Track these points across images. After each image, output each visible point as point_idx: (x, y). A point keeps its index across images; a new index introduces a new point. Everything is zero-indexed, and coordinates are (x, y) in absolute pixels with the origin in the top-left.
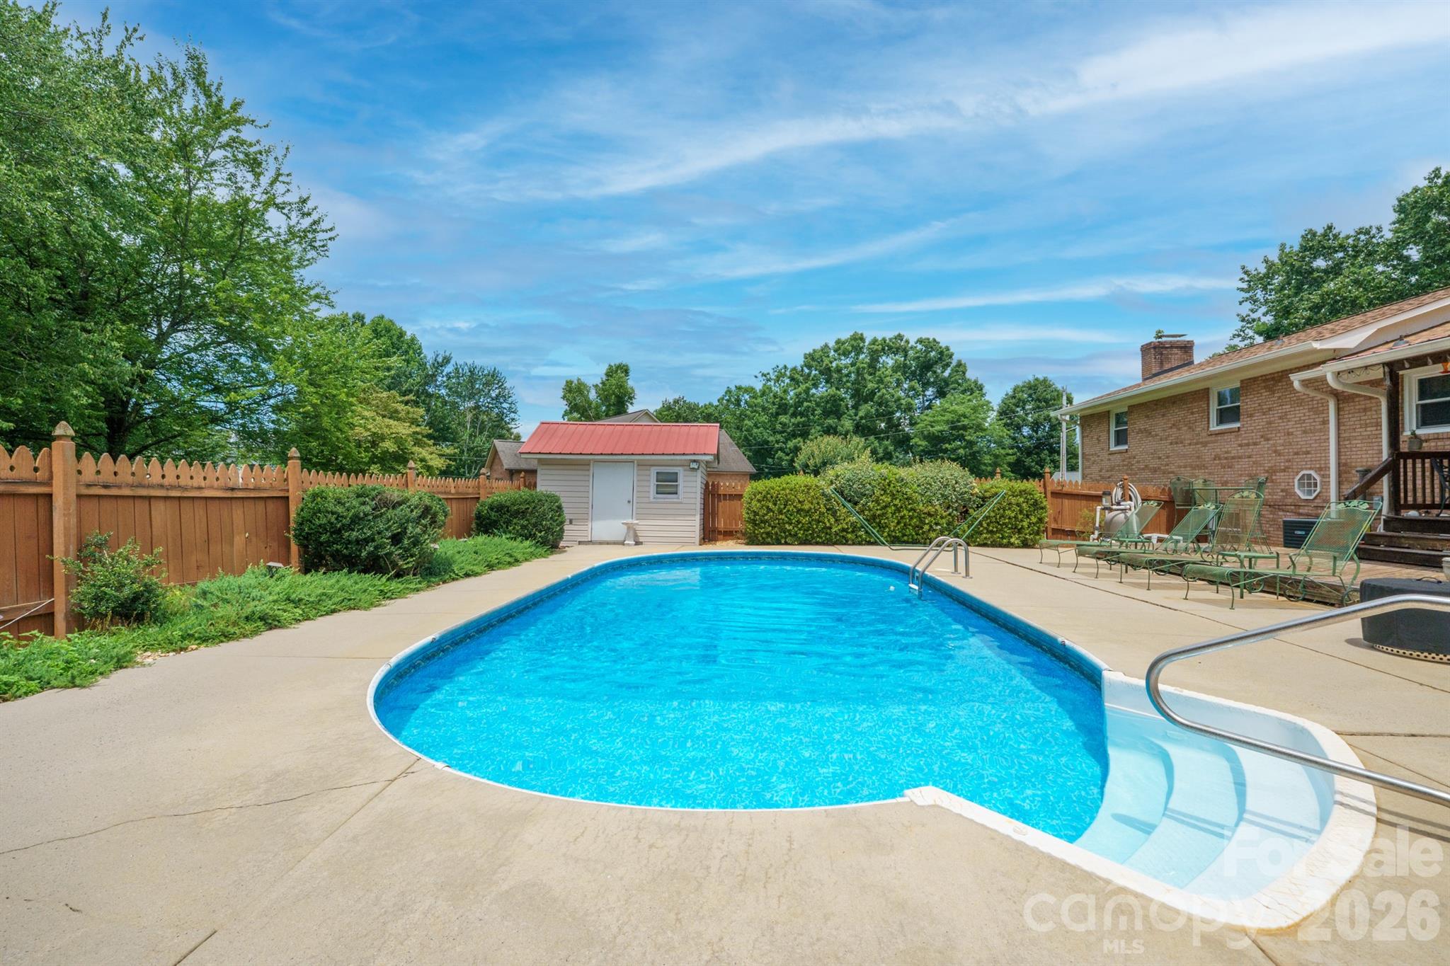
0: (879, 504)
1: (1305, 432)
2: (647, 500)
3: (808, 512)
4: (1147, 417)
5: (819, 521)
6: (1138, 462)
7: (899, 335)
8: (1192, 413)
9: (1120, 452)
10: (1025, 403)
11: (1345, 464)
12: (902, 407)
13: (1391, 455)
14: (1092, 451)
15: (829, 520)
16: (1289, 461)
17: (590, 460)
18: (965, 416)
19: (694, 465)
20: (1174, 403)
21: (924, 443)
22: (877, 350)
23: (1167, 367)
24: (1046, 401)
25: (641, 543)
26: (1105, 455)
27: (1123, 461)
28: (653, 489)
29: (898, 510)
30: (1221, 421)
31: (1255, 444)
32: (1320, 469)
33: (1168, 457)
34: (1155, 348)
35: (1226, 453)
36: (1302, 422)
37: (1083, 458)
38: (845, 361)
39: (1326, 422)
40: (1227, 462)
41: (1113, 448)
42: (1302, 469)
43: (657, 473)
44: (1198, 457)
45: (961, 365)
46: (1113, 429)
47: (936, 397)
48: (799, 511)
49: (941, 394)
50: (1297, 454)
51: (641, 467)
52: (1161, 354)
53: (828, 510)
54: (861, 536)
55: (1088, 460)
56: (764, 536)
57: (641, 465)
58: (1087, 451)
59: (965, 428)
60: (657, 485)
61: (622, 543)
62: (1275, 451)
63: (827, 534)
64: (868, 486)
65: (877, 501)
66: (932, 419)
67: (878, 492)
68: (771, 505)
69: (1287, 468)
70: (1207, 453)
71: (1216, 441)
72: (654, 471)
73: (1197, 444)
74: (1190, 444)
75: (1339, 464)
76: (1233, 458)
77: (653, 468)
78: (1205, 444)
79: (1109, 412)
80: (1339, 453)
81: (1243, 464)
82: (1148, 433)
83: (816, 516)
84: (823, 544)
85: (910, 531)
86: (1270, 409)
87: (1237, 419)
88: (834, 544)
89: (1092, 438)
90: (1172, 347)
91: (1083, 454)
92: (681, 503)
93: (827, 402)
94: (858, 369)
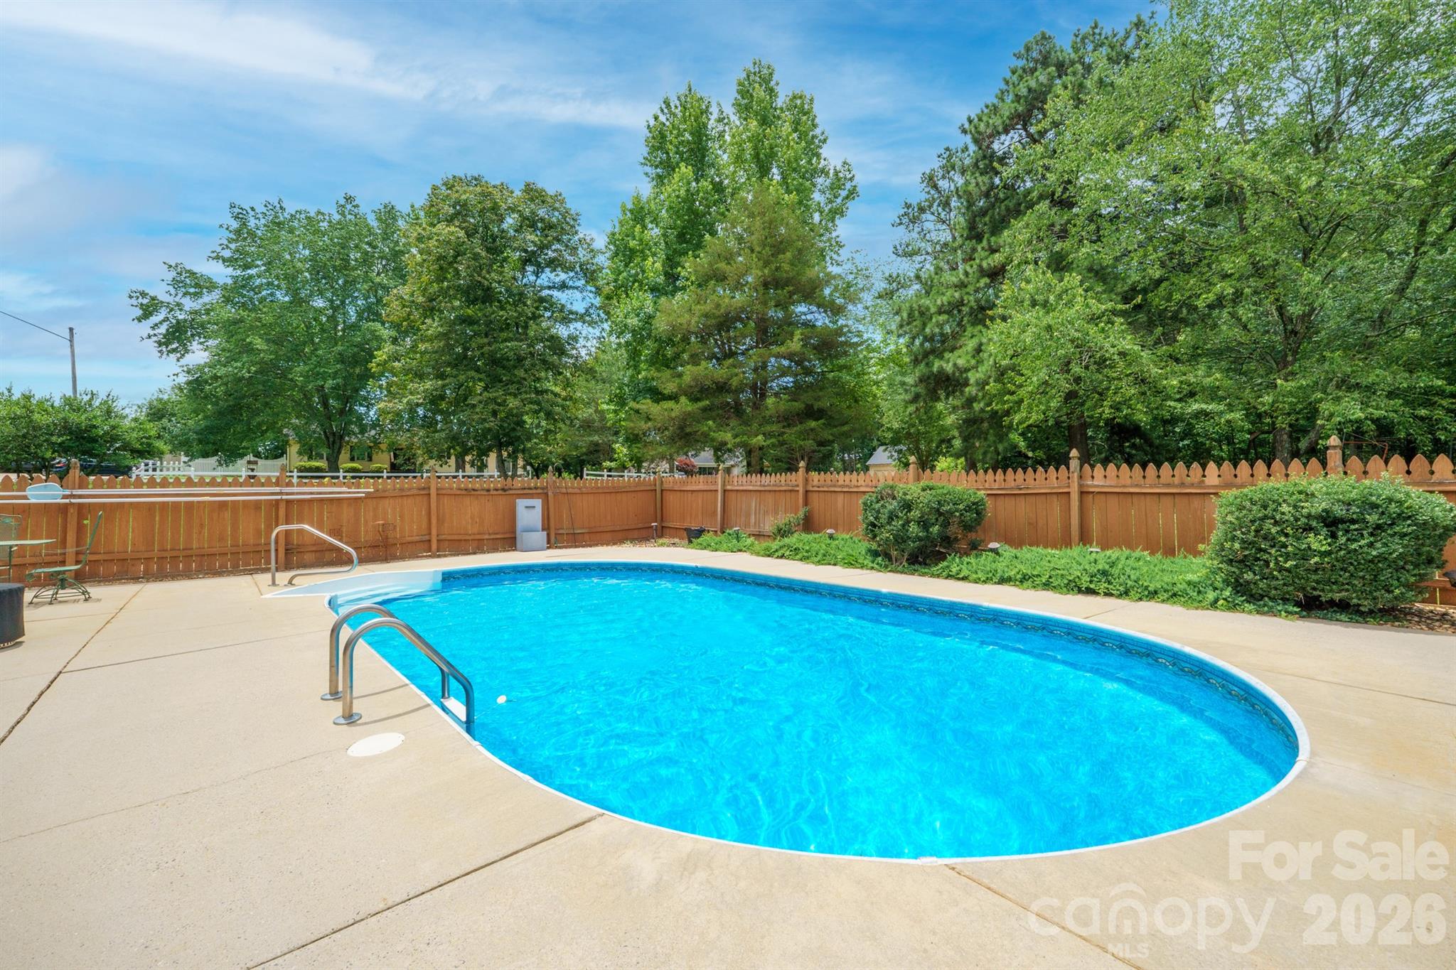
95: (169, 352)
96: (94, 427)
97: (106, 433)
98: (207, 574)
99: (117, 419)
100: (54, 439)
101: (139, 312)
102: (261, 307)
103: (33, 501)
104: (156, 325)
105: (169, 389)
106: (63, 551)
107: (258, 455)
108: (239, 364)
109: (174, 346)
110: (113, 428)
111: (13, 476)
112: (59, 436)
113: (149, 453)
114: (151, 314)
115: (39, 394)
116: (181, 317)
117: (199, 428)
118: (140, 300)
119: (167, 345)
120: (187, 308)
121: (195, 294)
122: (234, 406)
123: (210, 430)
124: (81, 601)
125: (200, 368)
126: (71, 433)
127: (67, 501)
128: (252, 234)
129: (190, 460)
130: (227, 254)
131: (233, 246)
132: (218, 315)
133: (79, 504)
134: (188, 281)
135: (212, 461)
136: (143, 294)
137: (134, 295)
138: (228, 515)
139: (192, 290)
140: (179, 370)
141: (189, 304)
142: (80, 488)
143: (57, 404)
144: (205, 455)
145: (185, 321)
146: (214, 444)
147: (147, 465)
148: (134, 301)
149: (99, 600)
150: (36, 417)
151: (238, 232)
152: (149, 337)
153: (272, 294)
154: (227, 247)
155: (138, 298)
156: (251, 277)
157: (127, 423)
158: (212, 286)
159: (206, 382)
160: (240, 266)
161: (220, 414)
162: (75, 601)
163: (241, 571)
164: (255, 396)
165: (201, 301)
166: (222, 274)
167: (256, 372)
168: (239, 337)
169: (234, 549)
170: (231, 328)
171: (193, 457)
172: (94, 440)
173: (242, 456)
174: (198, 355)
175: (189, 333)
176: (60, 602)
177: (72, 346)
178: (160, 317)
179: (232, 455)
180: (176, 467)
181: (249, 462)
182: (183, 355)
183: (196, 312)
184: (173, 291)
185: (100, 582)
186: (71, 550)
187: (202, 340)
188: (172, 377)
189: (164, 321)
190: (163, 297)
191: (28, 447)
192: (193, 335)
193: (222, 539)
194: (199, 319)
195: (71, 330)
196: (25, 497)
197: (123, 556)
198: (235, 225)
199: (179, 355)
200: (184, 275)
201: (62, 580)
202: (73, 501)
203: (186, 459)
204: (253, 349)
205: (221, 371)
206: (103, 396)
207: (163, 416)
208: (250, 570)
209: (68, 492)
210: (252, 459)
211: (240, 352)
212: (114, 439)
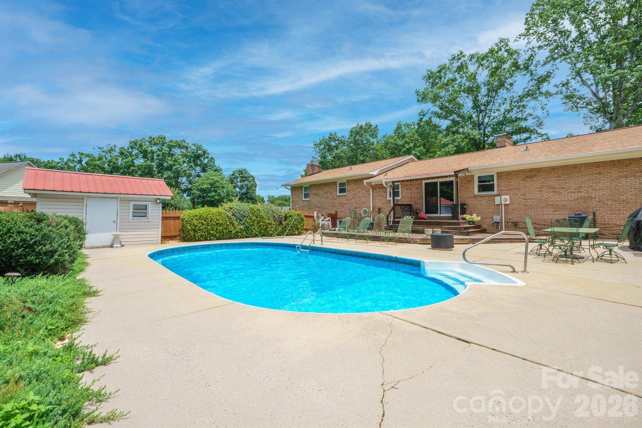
0: (251, 220)
1: (364, 197)
2: (127, 221)
3: (221, 225)
4: (316, 189)
5: (226, 229)
6: (313, 204)
7: (184, 140)
8: (332, 189)
9: (307, 201)
10: (238, 177)
11: (374, 207)
12: (187, 174)
13: (393, 205)
14: (296, 200)
15: (231, 228)
16: (360, 205)
17: (84, 196)
18: (218, 182)
19: (158, 201)
20: (326, 185)
21: (199, 193)
22: (173, 145)
23: (314, 172)
24: (246, 178)
25: (124, 246)
26: (301, 201)
27: (308, 204)
28: (131, 214)
29: (259, 222)
30: (340, 192)
31: (351, 200)
32: (368, 208)
33: (324, 203)
34: (311, 165)
35: (342, 202)
36: (363, 194)
37: (292, 202)
38: (155, 148)
39: (369, 195)
40: (343, 205)
41: (304, 199)
42: (363, 208)
43: (134, 205)
44: (334, 203)
45: (213, 158)
46: (304, 192)
47: (201, 172)
48: (217, 224)
49: (204, 170)
50: (362, 203)
51: (122, 202)
52: (313, 168)
53: (230, 223)
54: (244, 234)
55: (294, 203)
56: (200, 237)
57: (122, 200)
58: (294, 200)
59: (218, 187)
60: (133, 212)
61: (112, 246)
62: (356, 202)
63: (229, 234)
64: (246, 213)
65: (251, 219)
66: (202, 182)
67: (251, 215)
68: (203, 222)
69: (359, 207)
70: (337, 202)
71: (339, 199)
72: (132, 204)
73: (333, 199)
74: (331, 199)
75: (373, 207)
76: (344, 204)
77: (131, 202)
78: (336, 199)
79: (302, 186)
80: (373, 204)
81: (348, 206)
82: (317, 195)
83: (225, 226)
84: (227, 239)
85: (262, 231)
86: (355, 190)
87: (345, 192)
88: (232, 238)
89: (296, 195)
90: (315, 166)
91: (292, 201)
92: (149, 222)
93: (145, 168)
94: (163, 153)
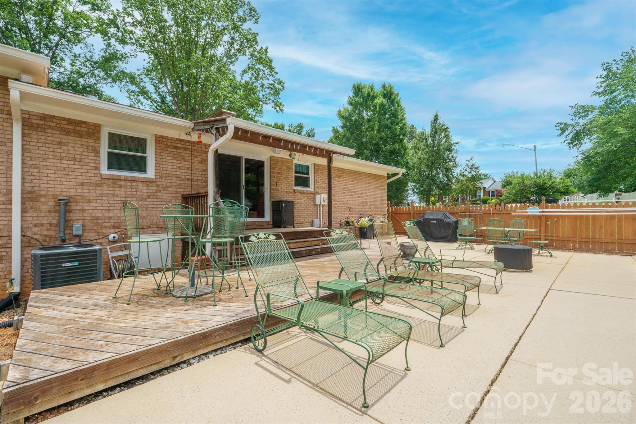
95: (573, 146)
96: (546, 183)
97: (550, 185)
98: (605, 252)
99: (554, 179)
100: (532, 190)
101: (560, 132)
102: (622, 110)
103: (529, 214)
104: (567, 136)
105: (573, 164)
106: (540, 234)
107: (621, 191)
108: (610, 144)
109: (575, 143)
110: (553, 183)
111: (519, 205)
112: (533, 188)
113: (567, 193)
114: (565, 131)
115: (526, 173)
116: (578, 129)
117: (588, 179)
118: (560, 126)
119: (572, 143)
120: (581, 124)
121: (585, 116)
122: (607, 166)
123: (594, 180)
124: (549, 257)
125: (588, 151)
126: (537, 187)
127: (541, 214)
128: (615, 74)
129: (584, 195)
130: (601, 90)
131: (604, 85)
132: (597, 122)
133: (545, 215)
134: (581, 111)
135: (596, 195)
136: (561, 124)
137: (557, 125)
138: (615, 223)
139: (583, 115)
140: (579, 154)
141: (582, 121)
142: (546, 208)
143: (532, 176)
144: (593, 192)
145: (580, 130)
146: (597, 186)
147: (565, 198)
148: (558, 128)
149: (556, 257)
150: (525, 182)
151: (607, 76)
152: (564, 142)
153: (628, 102)
154: (601, 86)
155: (559, 126)
156: (615, 97)
157: (558, 180)
158: (593, 109)
159: (592, 157)
160: (608, 93)
161: (600, 172)
162: (546, 256)
163: (625, 253)
164: (619, 159)
165: (588, 118)
166: (599, 101)
167: (620, 146)
168: (609, 130)
169: (620, 241)
170: (603, 127)
171: (586, 193)
172: (545, 189)
173: (612, 192)
174: (587, 145)
175: (582, 135)
176: (541, 255)
177: (535, 153)
178: (569, 131)
179: (606, 191)
180: (578, 198)
181: (616, 195)
182: (580, 146)
183: (585, 124)
184: (574, 118)
185: (554, 249)
186: (543, 235)
187: (589, 137)
188: (576, 158)
189: (570, 133)
190: (570, 122)
191: (523, 193)
192: (584, 136)
193: (612, 234)
194: (587, 127)
195: (535, 146)
196: (527, 212)
197: (563, 239)
198: (604, 73)
199: (578, 147)
200: (579, 108)
201: (542, 247)
202: (543, 214)
203: (583, 195)
204: (618, 135)
205: (600, 150)
206: (548, 170)
207: (571, 176)
208: (630, 253)
209: (541, 210)
210: (618, 192)
211: (610, 138)
212: (553, 188)
